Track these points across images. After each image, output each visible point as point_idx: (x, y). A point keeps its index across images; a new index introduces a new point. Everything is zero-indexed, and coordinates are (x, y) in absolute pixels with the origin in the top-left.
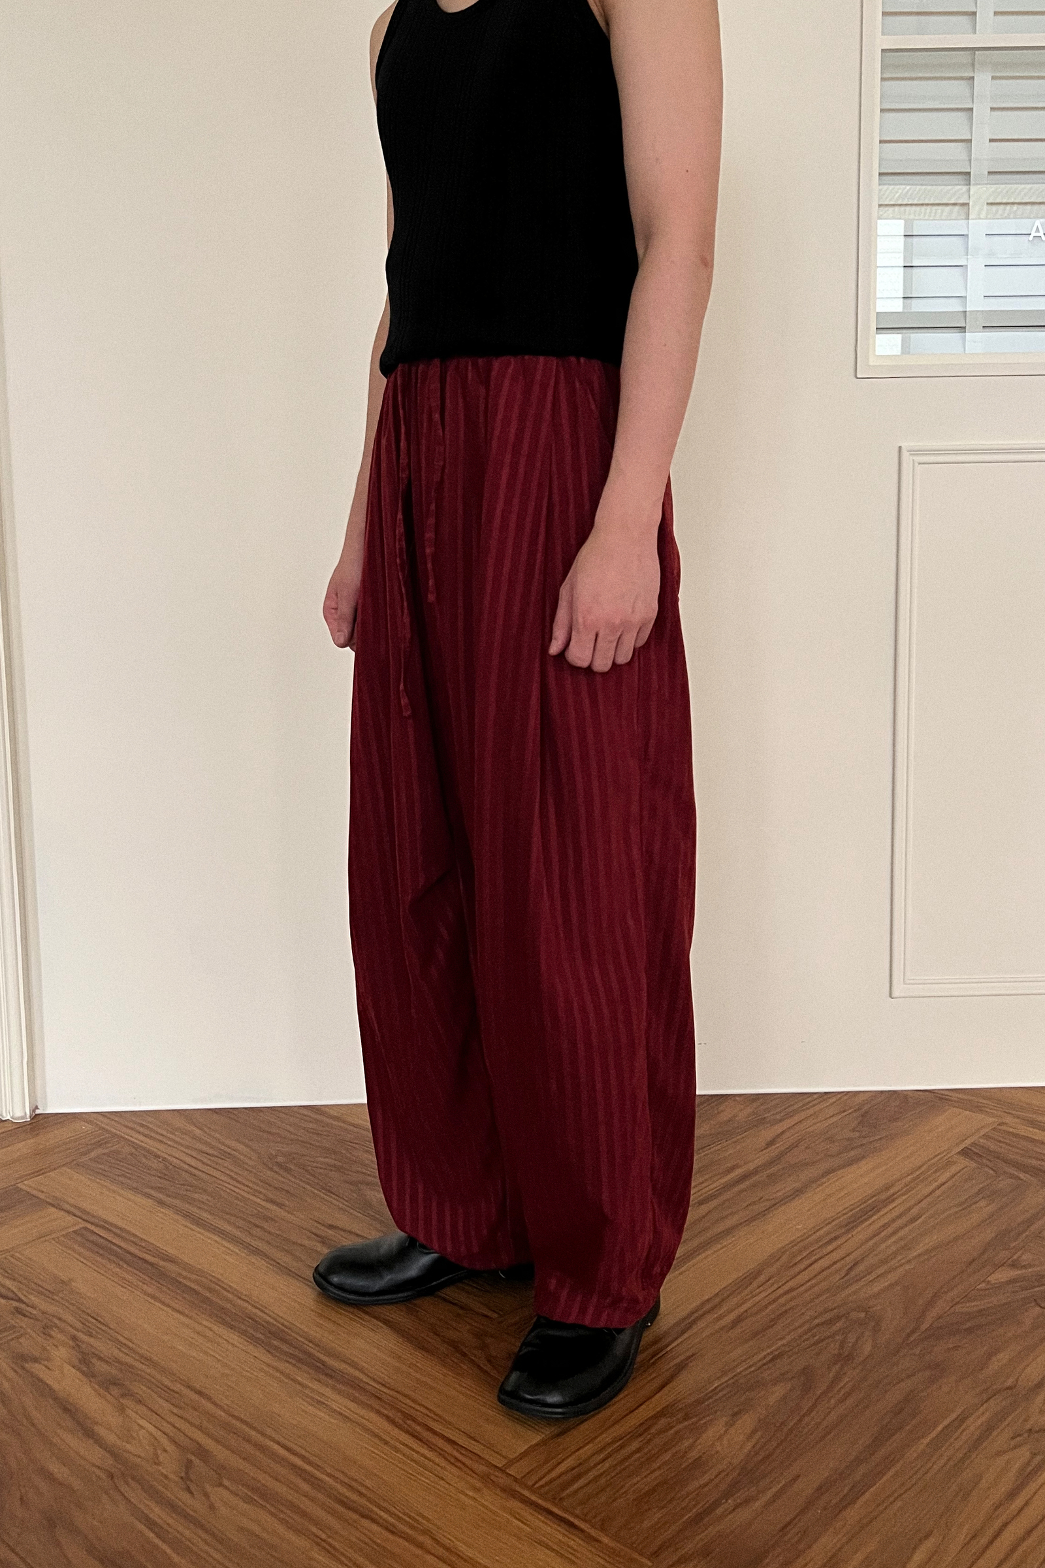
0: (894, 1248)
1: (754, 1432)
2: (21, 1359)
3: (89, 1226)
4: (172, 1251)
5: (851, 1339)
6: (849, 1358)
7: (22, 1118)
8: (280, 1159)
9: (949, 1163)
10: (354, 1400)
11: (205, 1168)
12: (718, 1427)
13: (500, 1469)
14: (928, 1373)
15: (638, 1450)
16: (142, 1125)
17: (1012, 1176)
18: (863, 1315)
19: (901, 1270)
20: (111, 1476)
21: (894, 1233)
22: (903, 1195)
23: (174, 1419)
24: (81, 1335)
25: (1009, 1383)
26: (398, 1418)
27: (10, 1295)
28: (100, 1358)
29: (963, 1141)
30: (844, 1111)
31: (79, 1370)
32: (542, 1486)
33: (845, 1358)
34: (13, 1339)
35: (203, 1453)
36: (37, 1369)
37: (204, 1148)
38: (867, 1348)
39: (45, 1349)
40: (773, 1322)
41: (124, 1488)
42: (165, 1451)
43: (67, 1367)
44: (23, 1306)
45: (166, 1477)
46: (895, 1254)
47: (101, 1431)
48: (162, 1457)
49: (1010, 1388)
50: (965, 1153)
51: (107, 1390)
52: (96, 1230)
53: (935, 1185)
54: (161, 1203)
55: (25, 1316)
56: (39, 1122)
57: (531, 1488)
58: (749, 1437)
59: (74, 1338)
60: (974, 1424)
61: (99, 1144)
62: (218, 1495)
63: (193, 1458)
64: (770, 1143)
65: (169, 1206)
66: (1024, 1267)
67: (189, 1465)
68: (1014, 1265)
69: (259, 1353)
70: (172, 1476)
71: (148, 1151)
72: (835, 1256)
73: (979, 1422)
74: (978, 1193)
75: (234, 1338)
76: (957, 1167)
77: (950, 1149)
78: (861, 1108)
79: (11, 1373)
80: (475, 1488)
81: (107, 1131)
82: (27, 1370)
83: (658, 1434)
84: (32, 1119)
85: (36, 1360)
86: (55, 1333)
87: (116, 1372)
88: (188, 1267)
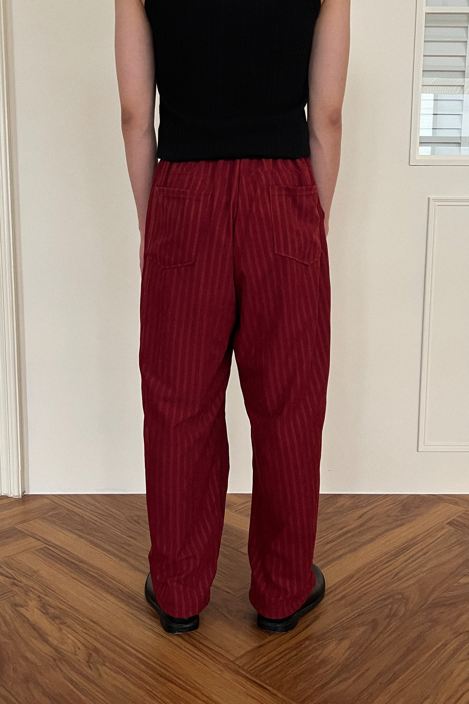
0: (416, 566)
1: (349, 648)
2: (15, 605)
3: (47, 546)
4: (84, 558)
5: (395, 607)
6: (395, 615)
7: (18, 496)
8: (135, 518)
9: (443, 528)
11: (101, 521)
12: (333, 645)
13: (232, 661)
14: (430, 624)
15: (296, 655)
16: (72, 501)
18: (400, 596)
19: (419, 576)
20: (55, 660)
21: (415, 560)
22: (420, 542)
23: (84, 635)
24: (43, 596)
25: (467, 629)
27: (10, 576)
28: (51, 606)
29: (449, 518)
30: (394, 503)
31: (41, 611)
32: (251, 670)
33: (391, 616)
34: (11, 596)
35: (96, 650)
36: (22, 610)
37: (100, 512)
38: (402, 611)
39: (26, 601)
40: (359, 599)
41: (60, 665)
42: (79, 649)
43: (36, 610)
44: (16, 581)
45: (79, 661)
46: (416, 570)
47: (50, 639)
48: (78, 652)
49: (467, 631)
50: (450, 523)
51: (54, 620)
52: (51, 548)
53: (434, 539)
54: (81, 537)
55: (17, 586)
56: (25, 498)
57: (245, 671)
58: (347, 650)
59: (39, 597)
60: (450, 648)
61: (53, 509)
62: (102, 669)
63: (91, 652)
64: (361, 517)
65: (84, 538)
67: (90, 655)
69: (124, 606)
70: (82, 660)
71: (75, 513)
72: (389, 569)
74: (456, 541)
75: (112, 599)
76: (446, 530)
77: (443, 522)
78: (402, 502)
79: (10, 612)
80: (220, 670)
81: (56, 503)
82: (17, 611)
83: (305, 648)
84: (22, 497)
85: (22, 606)
86: (31, 594)
87: (58, 613)
88: (92, 566)
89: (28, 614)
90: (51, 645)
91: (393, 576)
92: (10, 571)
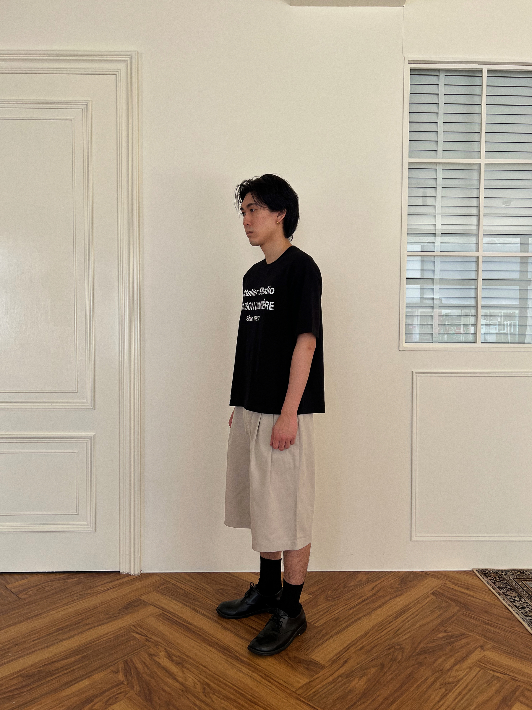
1: (367, 682)
2: (151, 655)
3: (164, 612)
4: (191, 621)
5: (396, 654)
6: (395, 660)
7: (137, 574)
8: (220, 591)
9: (428, 597)
10: (250, 670)
11: (198, 594)
12: (356, 680)
13: (294, 692)
14: (417, 666)
15: (333, 687)
16: (175, 578)
17: (447, 602)
18: (399, 647)
19: (412, 633)
20: (183, 691)
21: (410, 620)
22: (413, 607)
23: (198, 675)
24: (167, 648)
25: (441, 668)
26: (263, 676)
27: (144, 635)
28: (175, 656)
29: (433, 589)
30: (396, 578)
31: (168, 659)
32: (306, 697)
33: (393, 660)
34: (147, 649)
35: (208, 685)
36: (156, 659)
37: (196, 586)
38: (400, 657)
39: (157, 652)
40: (373, 648)
41: (187, 695)
42: (197, 684)
43: (165, 658)
44: (148, 638)
45: (198, 692)
47: (177, 677)
48: (197, 686)
49: (441, 670)
50: (433, 593)
51: (178, 665)
52: (167, 614)
53: (423, 604)
54: (185, 605)
55: (149, 641)
56: (144, 576)
57: (303, 697)
58: (365, 683)
59: (165, 649)
60: (430, 681)
61: (164, 584)
62: (214, 697)
63: (205, 686)
64: (373, 589)
65: (188, 606)
66: (449, 632)
67: (204, 688)
68: (445, 632)
69: (221, 654)
70: (200, 692)
71: (179, 587)
72: (392, 627)
73: (432, 680)
74: (436, 607)
75: (213, 650)
76: (430, 599)
77: (428, 592)
78: (401, 577)
79: (148, 659)
80: (287, 697)
81: (165, 580)
82: (153, 659)
83: (339, 682)
84: (140, 574)
85: (155, 656)
86: (159, 647)
87: (179, 660)
88: (196, 626)
89: (160, 661)
90: (178, 681)
91: (394, 632)
92: (142, 630)
